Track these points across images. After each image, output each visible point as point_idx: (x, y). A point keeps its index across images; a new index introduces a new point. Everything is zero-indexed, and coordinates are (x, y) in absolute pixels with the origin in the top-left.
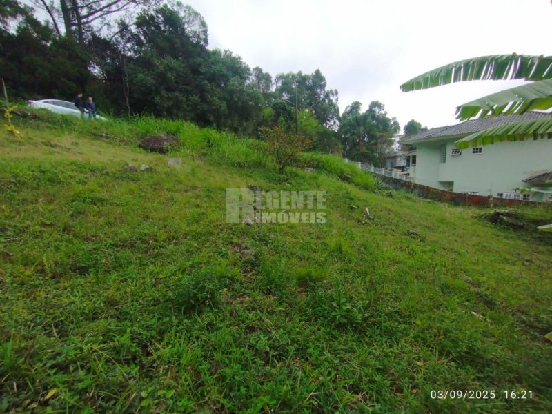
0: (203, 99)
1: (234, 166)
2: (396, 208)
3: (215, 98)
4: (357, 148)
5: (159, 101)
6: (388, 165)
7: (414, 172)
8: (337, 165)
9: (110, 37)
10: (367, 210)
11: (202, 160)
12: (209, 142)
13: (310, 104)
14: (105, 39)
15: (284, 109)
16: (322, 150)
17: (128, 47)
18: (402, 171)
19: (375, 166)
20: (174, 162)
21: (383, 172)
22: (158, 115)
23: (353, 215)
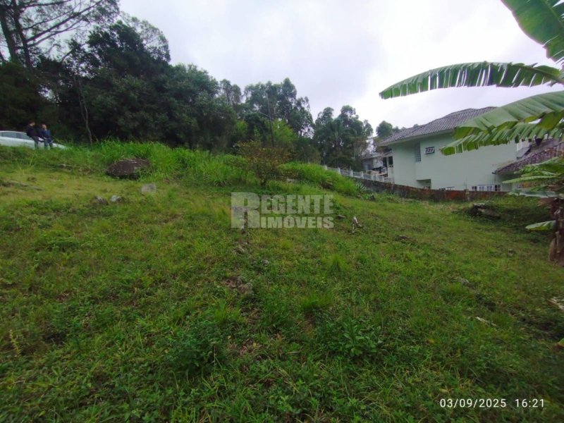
0: (171, 117)
1: (213, 186)
2: (382, 213)
3: (184, 115)
4: (334, 152)
5: (124, 123)
6: (366, 167)
7: (392, 172)
8: (318, 173)
9: (60, 58)
10: (355, 218)
11: (177, 182)
12: (183, 162)
13: (282, 113)
14: (55, 61)
15: (257, 121)
16: (300, 159)
17: (82, 68)
18: (380, 173)
19: (354, 171)
20: (147, 189)
21: (362, 175)
22: (124, 138)
23: (342, 225)
